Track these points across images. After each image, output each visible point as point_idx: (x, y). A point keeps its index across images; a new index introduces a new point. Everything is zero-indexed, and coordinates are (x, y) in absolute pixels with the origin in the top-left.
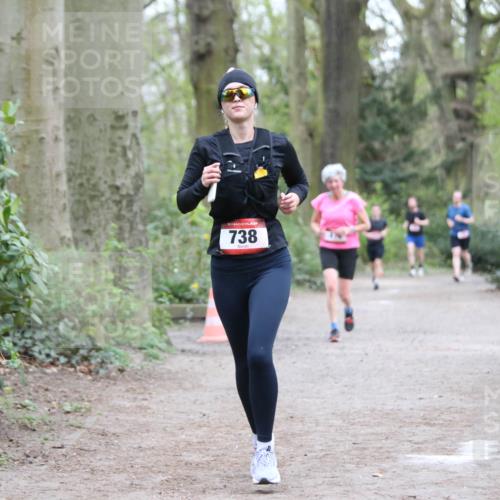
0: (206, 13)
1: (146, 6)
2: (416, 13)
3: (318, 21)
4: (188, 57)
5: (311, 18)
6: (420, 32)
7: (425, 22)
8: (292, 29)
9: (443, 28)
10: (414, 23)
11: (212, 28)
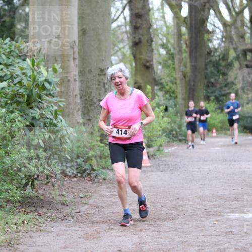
0: (138, 25)
1: (112, 23)
2: (229, 24)
3: (186, 28)
4: (131, 44)
5: (183, 26)
6: (231, 31)
7: (233, 27)
8: (176, 31)
9: (240, 29)
10: (228, 28)
11: (141, 31)
